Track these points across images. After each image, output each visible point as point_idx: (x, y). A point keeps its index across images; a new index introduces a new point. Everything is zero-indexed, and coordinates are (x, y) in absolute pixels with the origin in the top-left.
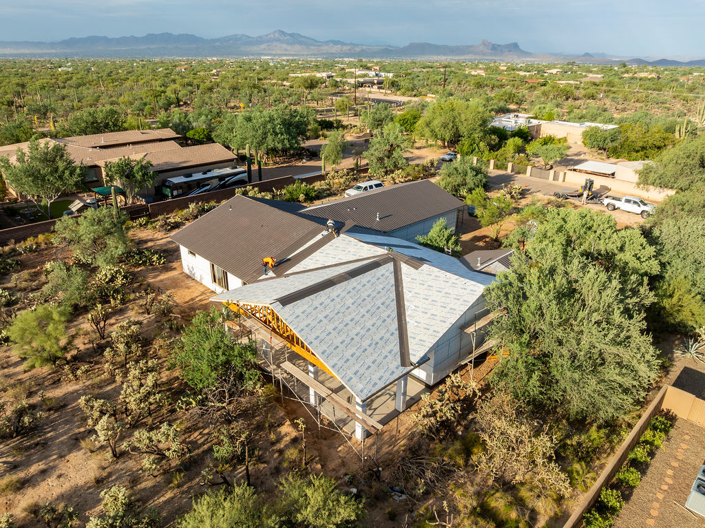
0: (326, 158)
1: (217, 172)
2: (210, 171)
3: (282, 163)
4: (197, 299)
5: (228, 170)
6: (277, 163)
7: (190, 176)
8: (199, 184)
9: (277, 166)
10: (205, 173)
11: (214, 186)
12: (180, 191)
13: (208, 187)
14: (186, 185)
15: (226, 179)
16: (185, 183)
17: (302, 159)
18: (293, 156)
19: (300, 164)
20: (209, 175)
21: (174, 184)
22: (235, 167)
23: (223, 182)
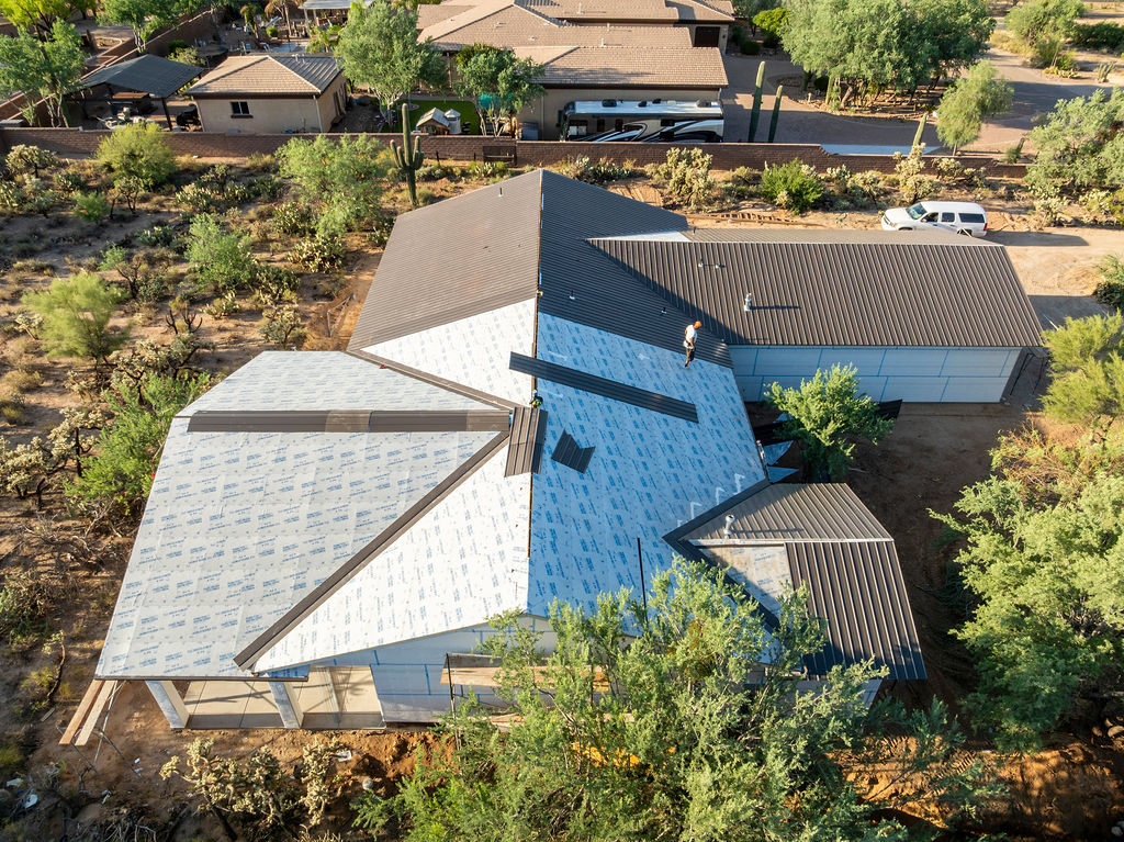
1: (671, 108)
2: (657, 101)
5: (693, 108)
7: (610, 103)
8: (620, 123)
10: (643, 105)
11: (648, 132)
12: (583, 129)
13: (636, 133)
14: (596, 120)
15: (677, 124)
16: (598, 115)
20: (651, 109)
21: (577, 114)
22: (708, 105)
23: (668, 128)
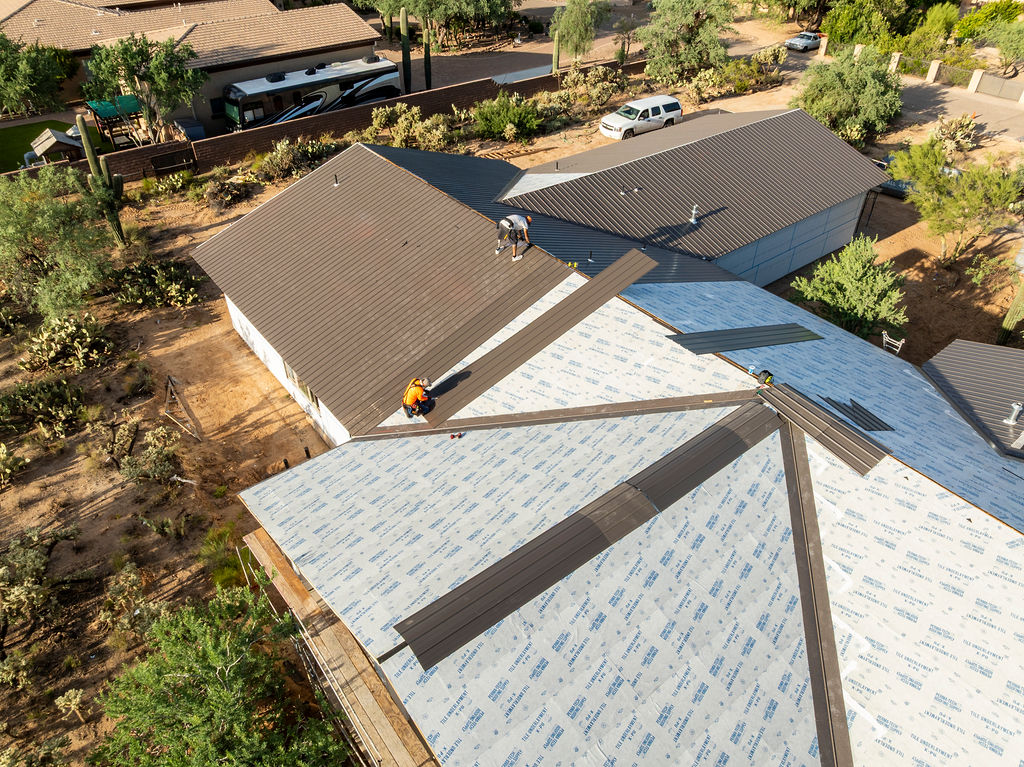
0: (562, 38)
1: (337, 69)
2: (322, 66)
3: (474, 46)
4: (250, 420)
5: (359, 66)
6: (465, 45)
7: (279, 77)
8: (298, 95)
9: (465, 51)
10: (311, 72)
11: (328, 101)
12: (260, 112)
13: (318, 103)
14: (271, 98)
15: (356, 86)
16: (269, 94)
17: (513, 38)
18: (496, 31)
19: (509, 48)
20: (321, 75)
21: (245, 97)
22: (376, 59)
23: (348, 92)
